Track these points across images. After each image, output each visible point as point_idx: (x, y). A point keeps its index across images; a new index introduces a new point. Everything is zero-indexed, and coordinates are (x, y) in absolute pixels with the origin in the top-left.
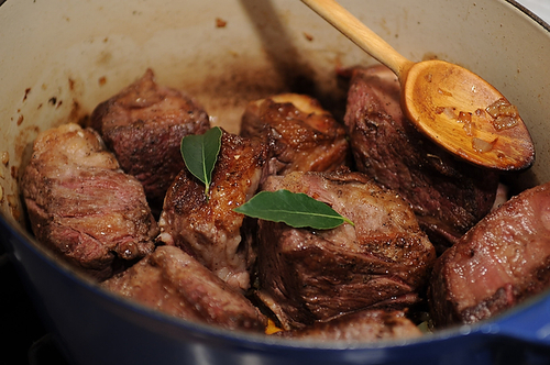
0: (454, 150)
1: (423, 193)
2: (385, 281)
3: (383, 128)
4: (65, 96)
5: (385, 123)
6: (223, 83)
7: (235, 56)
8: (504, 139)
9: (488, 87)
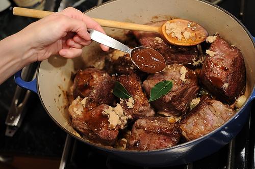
0: (189, 45)
1: (180, 57)
2: (191, 89)
3: (161, 48)
4: (61, 92)
5: (160, 46)
6: (93, 55)
7: (94, 47)
8: (197, 32)
9: (183, 21)
